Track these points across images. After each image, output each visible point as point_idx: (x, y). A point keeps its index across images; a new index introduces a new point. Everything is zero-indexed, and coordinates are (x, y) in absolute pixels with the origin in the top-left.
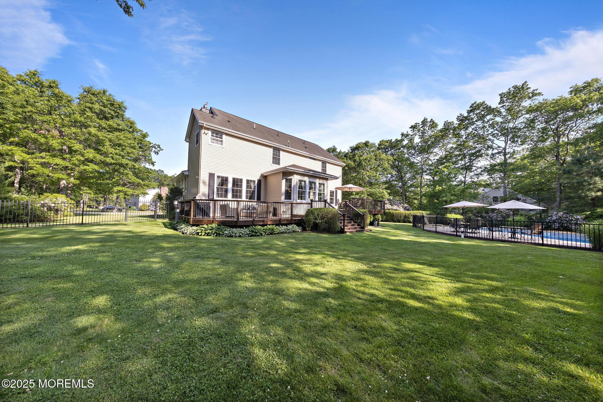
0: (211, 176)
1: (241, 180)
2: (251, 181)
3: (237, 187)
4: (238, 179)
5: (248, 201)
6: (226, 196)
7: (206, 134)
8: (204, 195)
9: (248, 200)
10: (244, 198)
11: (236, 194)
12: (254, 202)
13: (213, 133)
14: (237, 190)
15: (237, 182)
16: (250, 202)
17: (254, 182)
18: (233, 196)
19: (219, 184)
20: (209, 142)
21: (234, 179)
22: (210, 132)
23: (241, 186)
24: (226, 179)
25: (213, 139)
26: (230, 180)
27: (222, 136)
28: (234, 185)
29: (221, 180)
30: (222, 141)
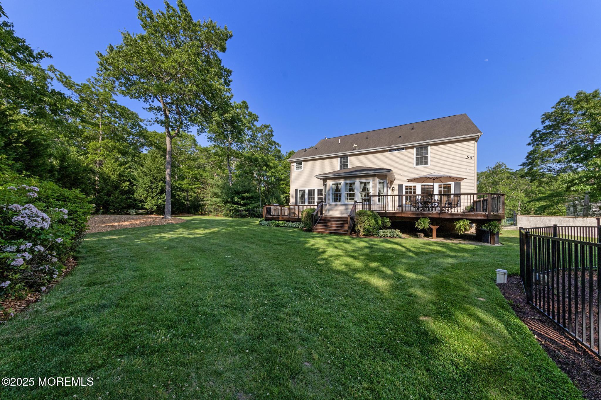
0: (296, 190)
1: (314, 190)
3: (311, 196)
4: (311, 190)
6: (304, 204)
7: (293, 166)
8: (293, 203)
11: (311, 201)
13: (297, 164)
14: (312, 198)
15: (311, 192)
18: (309, 203)
19: (301, 195)
20: (295, 170)
21: (309, 190)
22: (295, 164)
23: (314, 195)
24: (304, 191)
25: (297, 167)
26: (307, 192)
27: (301, 163)
28: (309, 195)
29: (301, 192)
30: (301, 167)
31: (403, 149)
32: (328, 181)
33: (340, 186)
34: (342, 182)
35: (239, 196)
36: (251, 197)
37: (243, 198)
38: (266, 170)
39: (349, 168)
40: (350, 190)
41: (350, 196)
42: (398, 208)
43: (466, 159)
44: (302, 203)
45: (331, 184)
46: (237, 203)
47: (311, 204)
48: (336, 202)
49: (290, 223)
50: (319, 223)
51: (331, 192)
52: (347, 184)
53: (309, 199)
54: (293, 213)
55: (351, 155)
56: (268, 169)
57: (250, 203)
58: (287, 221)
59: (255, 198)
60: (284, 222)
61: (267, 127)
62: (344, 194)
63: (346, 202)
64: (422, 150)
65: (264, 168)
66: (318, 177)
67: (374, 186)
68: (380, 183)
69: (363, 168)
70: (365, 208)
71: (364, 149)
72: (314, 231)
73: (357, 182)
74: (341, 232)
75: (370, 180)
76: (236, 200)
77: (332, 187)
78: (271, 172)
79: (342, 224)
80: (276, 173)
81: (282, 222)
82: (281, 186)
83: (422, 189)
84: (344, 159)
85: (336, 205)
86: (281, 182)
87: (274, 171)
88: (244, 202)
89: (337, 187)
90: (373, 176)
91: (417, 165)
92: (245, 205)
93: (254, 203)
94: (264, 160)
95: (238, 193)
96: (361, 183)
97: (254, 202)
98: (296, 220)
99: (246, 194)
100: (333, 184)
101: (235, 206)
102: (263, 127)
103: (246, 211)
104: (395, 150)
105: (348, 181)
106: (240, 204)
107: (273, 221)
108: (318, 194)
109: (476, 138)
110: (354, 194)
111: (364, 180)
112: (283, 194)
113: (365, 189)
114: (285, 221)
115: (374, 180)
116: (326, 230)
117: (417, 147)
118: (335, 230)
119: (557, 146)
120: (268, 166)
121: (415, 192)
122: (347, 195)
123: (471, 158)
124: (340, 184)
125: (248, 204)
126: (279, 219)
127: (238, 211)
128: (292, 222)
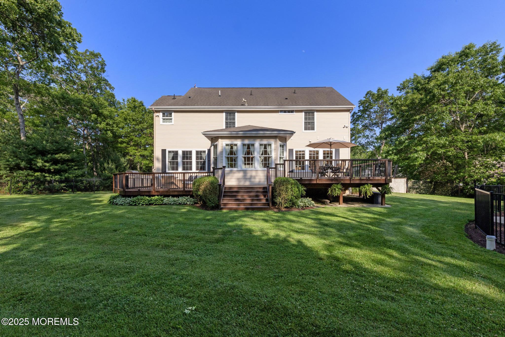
0: (164, 151)
1: (191, 152)
2: (201, 152)
3: (187, 159)
4: (187, 152)
5: (199, 173)
6: (177, 169)
7: (158, 117)
8: (158, 169)
9: (198, 171)
10: (194, 169)
11: (187, 166)
12: (205, 173)
13: (164, 114)
14: (187, 162)
15: (187, 155)
16: (201, 173)
17: (204, 152)
18: (184, 169)
19: (171, 158)
20: (161, 122)
21: (184, 152)
22: (161, 115)
23: (191, 158)
24: (176, 153)
25: (164, 119)
26: (180, 153)
27: (171, 114)
28: (183, 158)
29: (172, 155)
30: (171, 119)
31: (292, 111)
32: (220, 140)
33: (235, 148)
34: (239, 142)
35: (46, 159)
36: (72, 160)
37: (55, 162)
38: (96, 119)
39: (236, 126)
40: (248, 153)
41: (249, 160)
42: (289, 174)
43: (344, 128)
44: (173, 169)
45: (224, 145)
46: (41, 170)
47: (187, 170)
48: (232, 167)
49: (171, 199)
50: (224, 196)
51: (224, 155)
52: (244, 145)
53: (183, 163)
54: (173, 183)
55: (239, 112)
56: (99, 119)
57: (69, 169)
58: (165, 196)
59: (78, 162)
60: (159, 197)
61: (96, 56)
62: (241, 157)
63: (244, 167)
64: (309, 114)
65: (94, 116)
66: (206, 134)
67: (276, 149)
68: (280, 146)
69: (258, 128)
70: (279, 174)
71: (254, 106)
72: (222, 209)
73: (257, 144)
74: (259, 206)
75: (272, 142)
76: (39, 164)
77: (225, 148)
78: (105, 123)
79: (257, 196)
80: (115, 125)
81: (156, 197)
82: (119, 145)
83: (310, 154)
84: (230, 114)
85: (231, 171)
86: (120, 140)
87: (111, 123)
88: (56, 167)
89: (232, 148)
90: (275, 137)
91: (305, 130)
92: (57, 172)
93: (76, 170)
94: (93, 105)
95: (43, 153)
96: (261, 145)
97: (76, 168)
98: (181, 193)
99: (61, 155)
100: (227, 145)
101: (36, 174)
102: (88, 54)
103: (61, 182)
104: (285, 112)
105: (247, 142)
106: (49, 171)
107: (139, 197)
108: (197, 158)
109: (350, 110)
110: (252, 158)
111: (265, 142)
112: (124, 156)
113: (265, 152)
114: (161, 196)
115: (276, 142)
116: (239, 205)
117: (306, 111)
118: (251, 204)
119: (363, 126)
120: (99, 114)
121: (304, 157)
122: (244, 159)
123: (347, 128)
124: (236, 145)
125: (65, 171)
126: (152, 194)
127: (43, 182)
128: (173, 196)
